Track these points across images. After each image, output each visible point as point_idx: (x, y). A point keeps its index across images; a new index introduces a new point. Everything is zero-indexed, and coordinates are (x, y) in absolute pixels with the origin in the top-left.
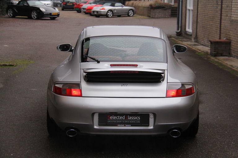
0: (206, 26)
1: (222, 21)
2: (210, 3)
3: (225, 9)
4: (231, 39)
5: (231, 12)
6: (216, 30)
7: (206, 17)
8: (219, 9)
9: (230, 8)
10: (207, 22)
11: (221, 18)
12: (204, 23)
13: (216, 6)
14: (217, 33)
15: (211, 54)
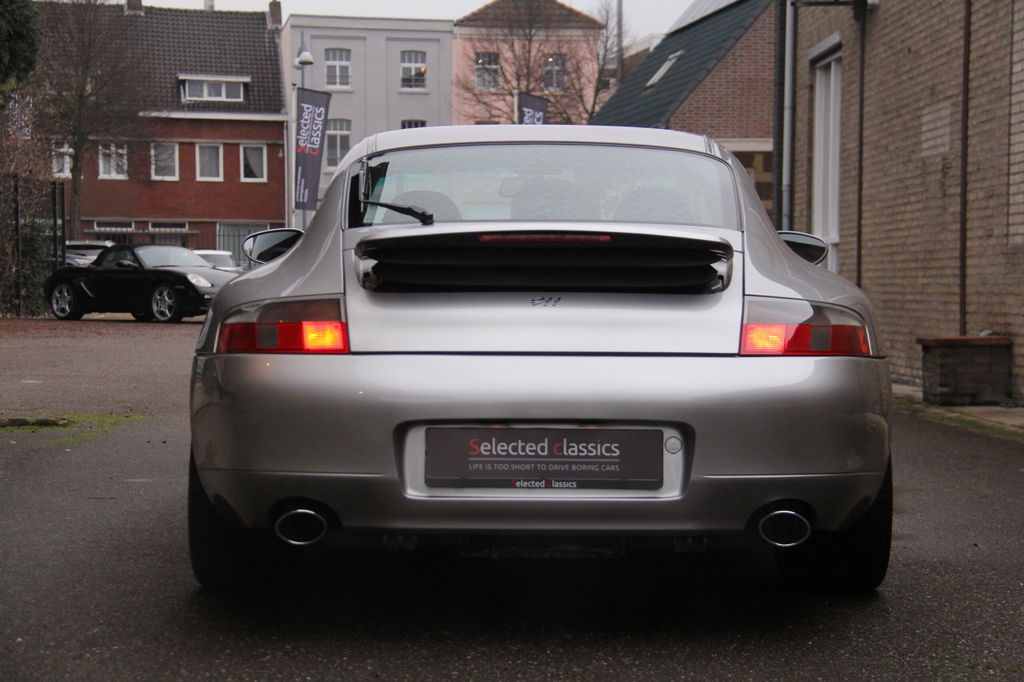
0: (899, 298)
1: (969, 262)
2: (913, 199)
3: (978, 209)
4: (1014, 330)
5: (1008, 214)
6: (946, 303)
7: (897, 258)
8: (953, 213)
9: (1003, 200)
10: (905, 277)
11: (964, 249)
12: (890, 289)
13: (941, 202)
14: (951, 317)
15: (925, 399)
